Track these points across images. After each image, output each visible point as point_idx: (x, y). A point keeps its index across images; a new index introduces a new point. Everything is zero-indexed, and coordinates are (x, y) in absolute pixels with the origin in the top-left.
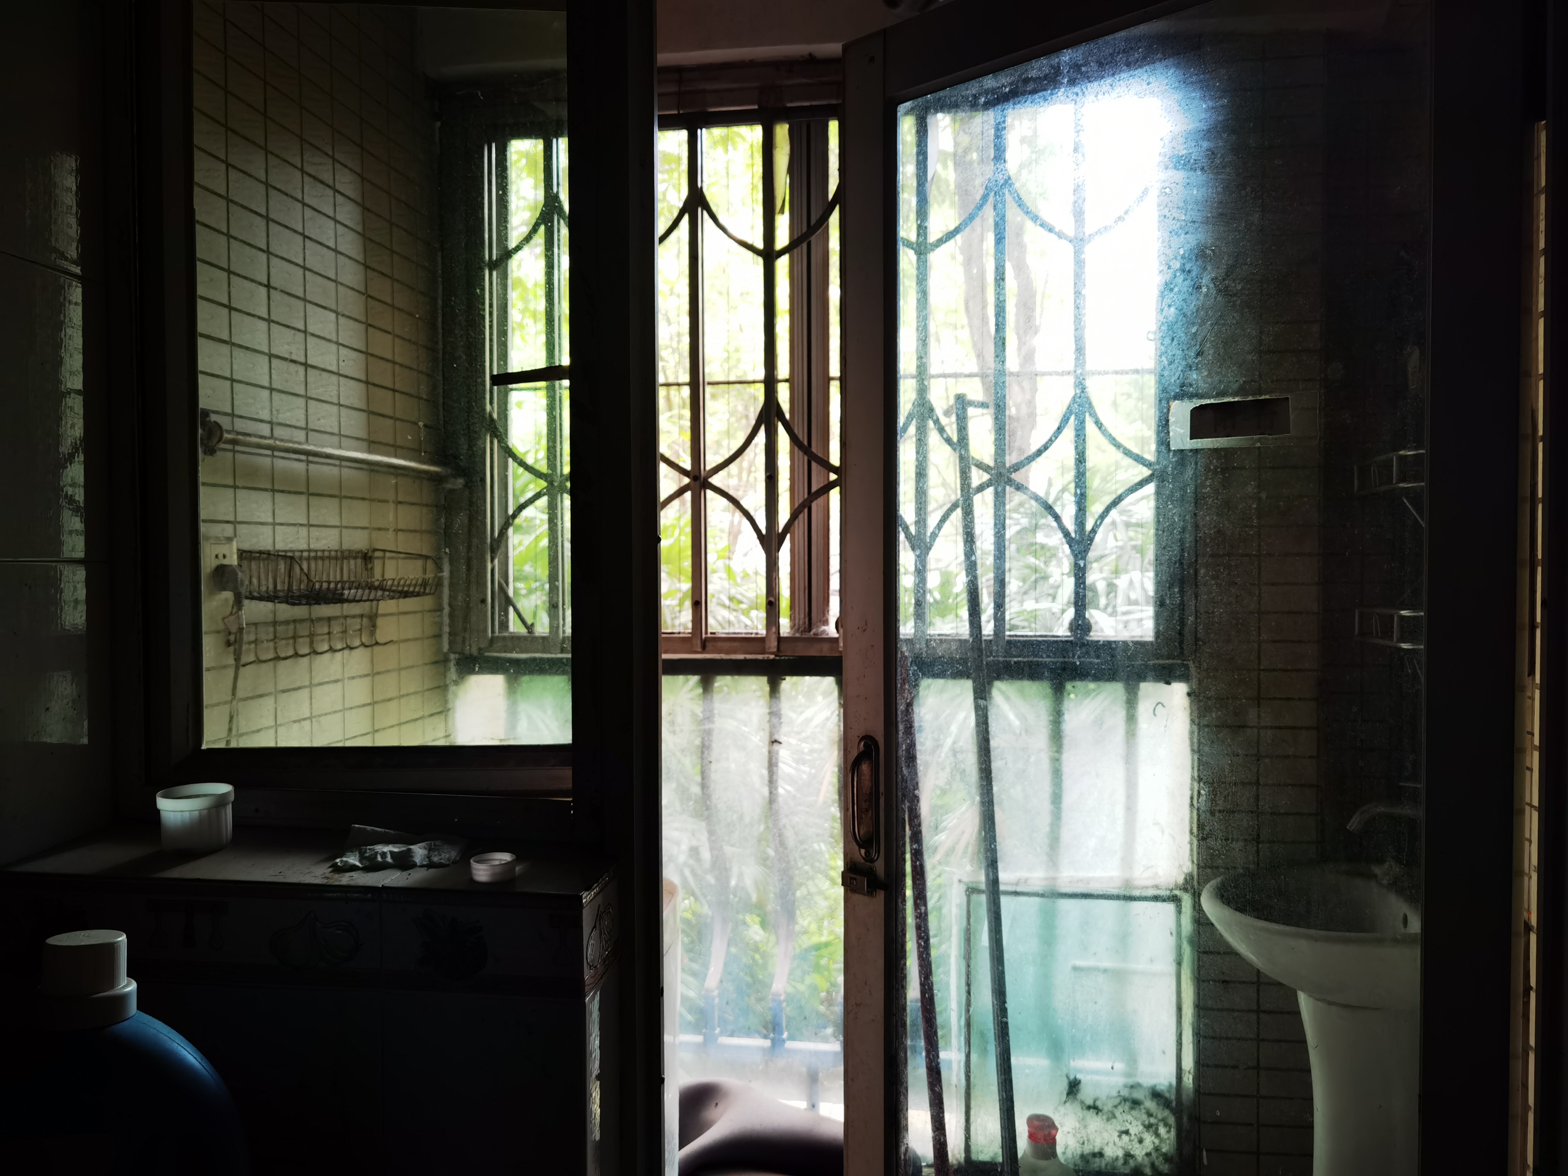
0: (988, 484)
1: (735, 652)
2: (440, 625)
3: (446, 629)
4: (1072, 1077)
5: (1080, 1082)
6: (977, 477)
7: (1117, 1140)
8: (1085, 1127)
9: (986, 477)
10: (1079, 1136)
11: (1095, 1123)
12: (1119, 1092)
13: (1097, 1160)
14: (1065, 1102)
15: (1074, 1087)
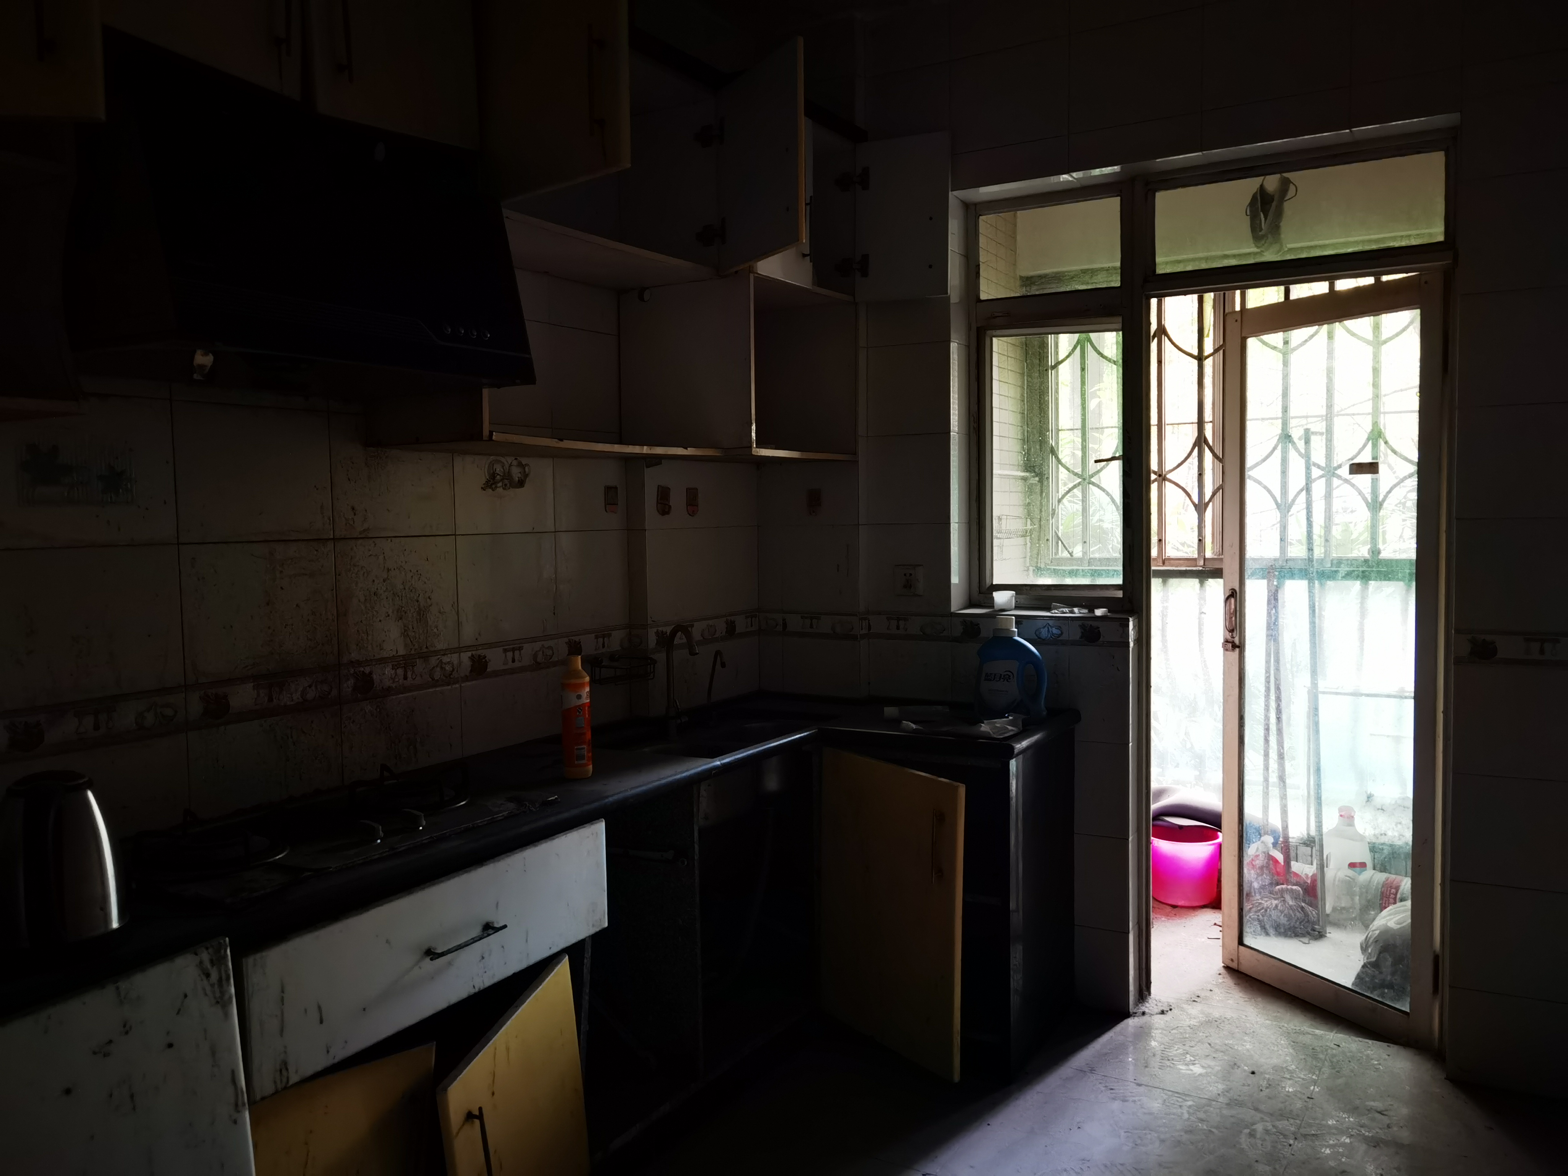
0: (1321, 477)
1: (1181, 566)
2: (1026, 553)
3: (1029, 554)
4: (1369, 793)
5: (1373, 796)
6: (1316, 472)
7: (1395, 827)
8: (1376, 820)
9: (1321, 473)
10: (1372, 824)
11: (1382, 819)
12: (1396, 801)
13: (1383, 836)
14: (1365, 806)
15: (1369, 797)
